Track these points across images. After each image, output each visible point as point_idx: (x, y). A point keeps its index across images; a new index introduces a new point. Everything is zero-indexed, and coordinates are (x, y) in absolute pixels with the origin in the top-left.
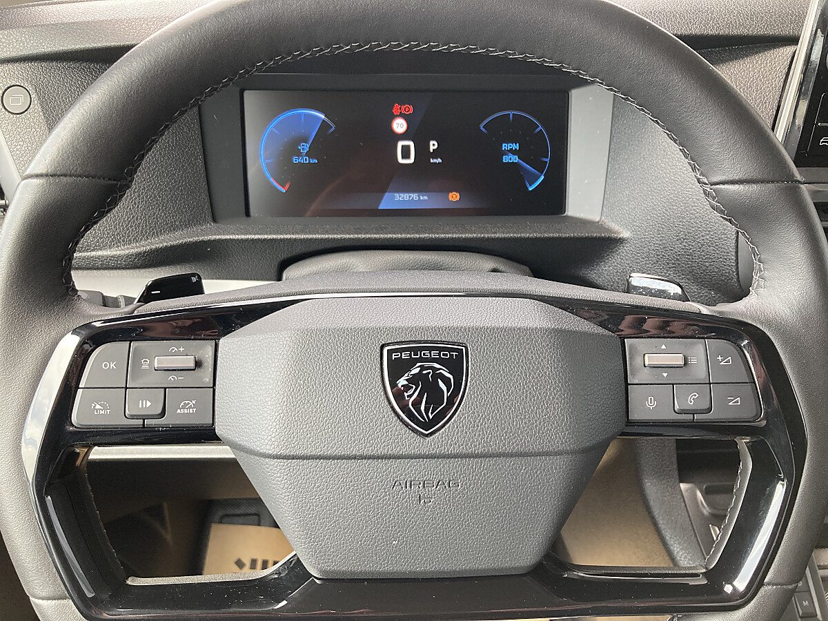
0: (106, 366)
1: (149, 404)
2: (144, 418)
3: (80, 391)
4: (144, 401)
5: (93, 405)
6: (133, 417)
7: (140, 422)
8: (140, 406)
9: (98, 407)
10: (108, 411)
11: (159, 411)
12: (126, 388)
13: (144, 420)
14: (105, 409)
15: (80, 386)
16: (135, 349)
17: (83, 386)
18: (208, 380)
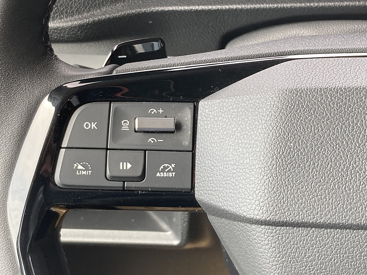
0: (87, 125)
1: (129, 166)
2: (124, 179)
3: (62, 151)
4: (125, 163)
5: (76, 165)
6: (114, 179)
7: (120, 184)
8: (121, 168)
9: (80, 167)
10: (90, 172)
11: (139, 173)
12: (107, 149)
13: (124, 182)
14: (87, 169)
15: (63, 146)
16: (116, 110)
17: (66, 146)
18: (187, 143)
